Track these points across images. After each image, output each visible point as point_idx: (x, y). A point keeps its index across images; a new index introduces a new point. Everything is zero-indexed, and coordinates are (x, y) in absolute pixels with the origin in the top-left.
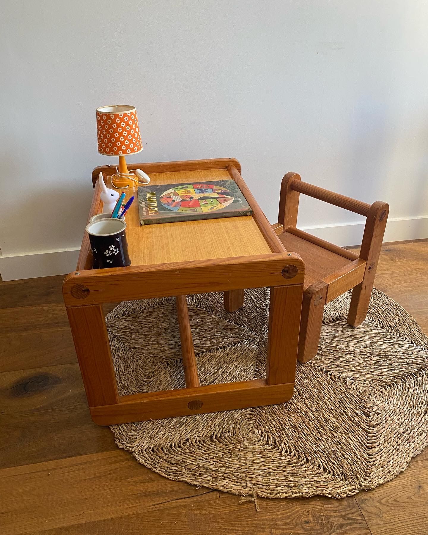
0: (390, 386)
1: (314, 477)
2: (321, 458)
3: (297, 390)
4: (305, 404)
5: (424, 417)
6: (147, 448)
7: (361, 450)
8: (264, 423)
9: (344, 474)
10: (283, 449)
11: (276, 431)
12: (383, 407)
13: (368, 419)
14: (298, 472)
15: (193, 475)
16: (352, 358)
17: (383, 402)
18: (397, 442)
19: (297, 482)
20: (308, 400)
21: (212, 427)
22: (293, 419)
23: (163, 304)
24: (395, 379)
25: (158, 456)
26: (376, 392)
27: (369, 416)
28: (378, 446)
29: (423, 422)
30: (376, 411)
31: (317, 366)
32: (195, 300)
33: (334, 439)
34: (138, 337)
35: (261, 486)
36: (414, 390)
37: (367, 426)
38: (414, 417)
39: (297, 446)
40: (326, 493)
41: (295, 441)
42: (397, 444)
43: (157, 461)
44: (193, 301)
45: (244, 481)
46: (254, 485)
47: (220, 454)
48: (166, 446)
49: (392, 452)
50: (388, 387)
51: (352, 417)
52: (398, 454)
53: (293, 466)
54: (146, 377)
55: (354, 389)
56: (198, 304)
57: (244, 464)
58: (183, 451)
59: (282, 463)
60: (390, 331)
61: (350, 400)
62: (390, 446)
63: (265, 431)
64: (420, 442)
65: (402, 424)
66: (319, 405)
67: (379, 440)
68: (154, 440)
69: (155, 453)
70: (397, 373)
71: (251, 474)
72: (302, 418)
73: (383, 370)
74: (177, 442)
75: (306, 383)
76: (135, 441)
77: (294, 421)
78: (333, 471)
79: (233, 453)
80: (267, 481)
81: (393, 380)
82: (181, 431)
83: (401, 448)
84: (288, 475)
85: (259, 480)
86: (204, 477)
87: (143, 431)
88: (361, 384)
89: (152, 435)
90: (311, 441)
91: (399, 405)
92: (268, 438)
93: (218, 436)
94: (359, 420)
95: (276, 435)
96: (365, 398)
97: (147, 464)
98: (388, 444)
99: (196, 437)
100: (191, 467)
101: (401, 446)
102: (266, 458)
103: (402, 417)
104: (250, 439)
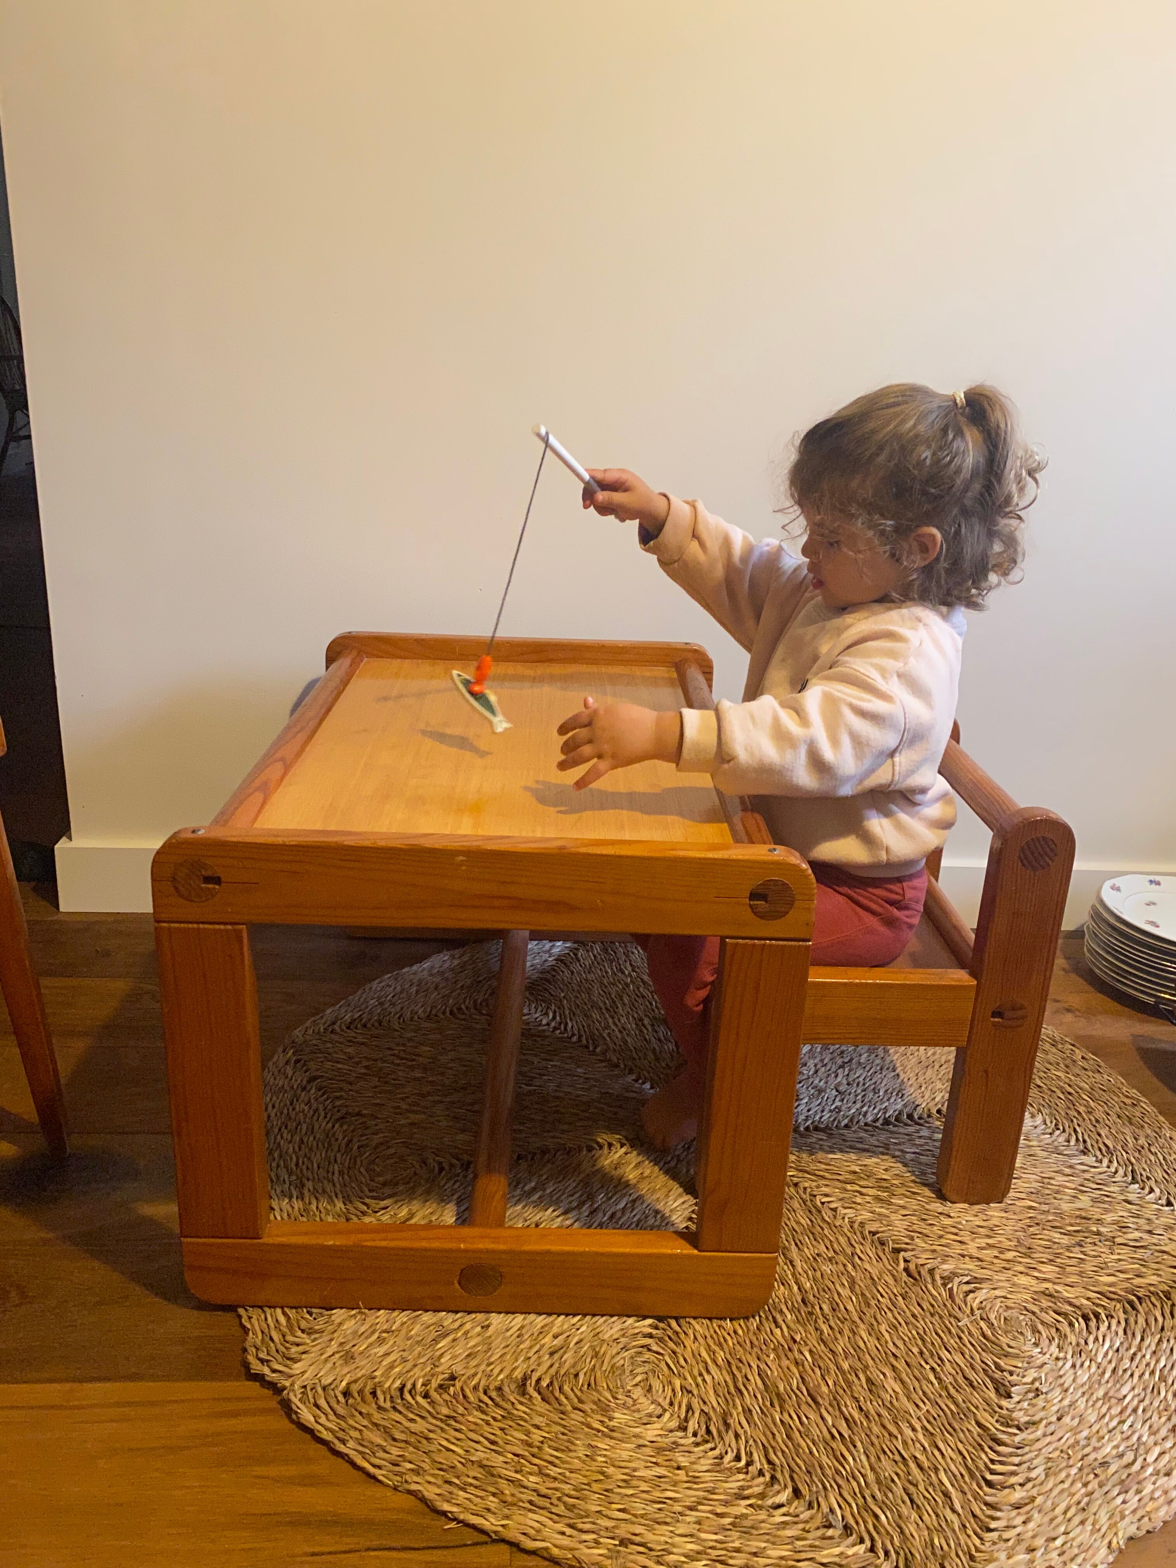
0: (1086, 1318)
1: (811, 1546)
2: (841, 1495)
3: (799, 1289)
4: (817, 1329)
6: (331, 1384)
7: (966, 1488)
8: (683, 1367)
9: (906, 1555)
10: (729, 1450)
11: (717, 1394)
12: (1056, 1374)
13: (1004, 1403)
14: (763, 1525)
15: (446, 1482)
17: (1057, 1359)
18: (1085, 1485)
19: (755, 1554)
20: (828, 1320)
21: (530, 1354)
22: (773, 1367)
23: (464, 1014)
24: (1106, 1300)
25: (356, 1410)
26: (1040, 1327)
27: (1009, 1396)
28: (1021, 1485)
30: (1032, 1383)
31: (870, 1232)
32: (555, 1012)
33: (887, 1444)
34: (376, 1087)
35: (641, 1549)
36: (1160, 1340)
37: (997, 1421)
38: (1150, 1418)
39: (772, 1447)
41: (768, 1433)
42: (1083, 1491)
43: (351, 1422)
44: (546, 1014)
45: (594, 1526)
46: (621, 1543)
47: (538, 1437)
48: (387, 1385)
49: (1065, 1513)
50: (1080, 1319)
51: (954, 1387)
52: (1082, 1522)
53: (750, 1505)
54: (375, 1194)
55: (972, 1309)
56: (560, 1023)
57: (602, 1478)
58: (434, 1408)
59: (717, 1491)
60: (1105, 1162)
61: (957, 1340)
62: (1062, 1491)
63: (685, 1391)
64: (1161, 1496)
65: (1110, 1432)
66: (857, 1338)
67: (1029, 1468)
68: (354, 1366)
69: (351, 1401)
70: (1111, 1285)
71: (619, 1510)
72: (801, 1367)
73: (1069, 1269)
74: (421, 1381)
75: (829, 1272)
76: (300, 1360)
77: (776, 1374)
78: (872, 1540)
79: (577, 1439)
80: (663, 1539)
81: (1098, 1301)
82: (438, 1353)
83: (1099, 1502)
84: (730, 1530)
85: (637, 1532)
86: (477, 1496)
87: (331, 1336)
88: (996, 1297)
89: (353, 1350)
90: (816, 1438)
91: (1107, 1375)
92: (687, 1412)
93: (544, 1384)
94: (974, 1401)
95: (713, 1407)
96: (1004, 1340)
97: (320, 1428)
98: (1056, 1485)
99: (479, 1376)
100: (446, 1459)
101: (1097, 1499)
102: (672, 1470)
103: (1112, 1412)
104: (633, 1406)
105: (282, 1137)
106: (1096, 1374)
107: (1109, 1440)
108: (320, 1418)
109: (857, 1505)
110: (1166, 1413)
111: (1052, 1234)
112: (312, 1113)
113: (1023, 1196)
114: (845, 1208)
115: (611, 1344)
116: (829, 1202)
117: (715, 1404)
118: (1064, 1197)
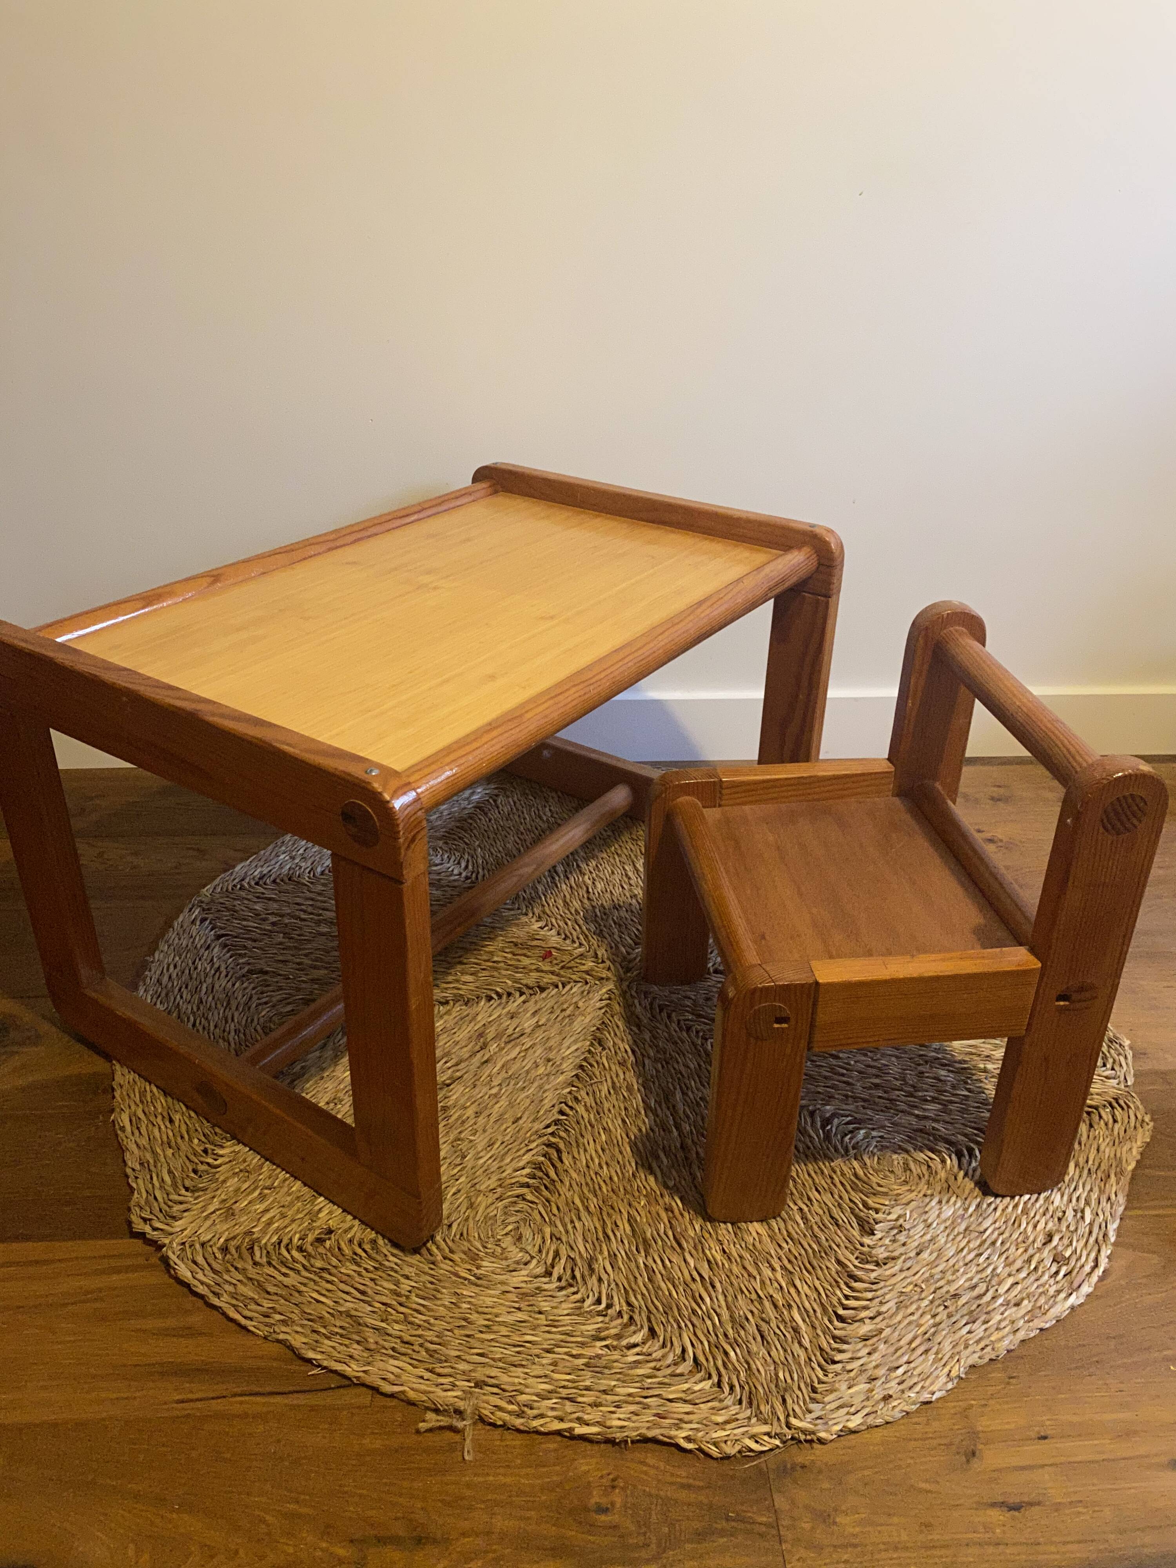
0: (959, 1154)
1: (659, 1383)
2: (695, 1334)
3: (679, 1134)
4: (691, 1174)
5: (1038, 1255)
6: (210, 1241)
7: (817, 1323)
8: (555, 1215)
9: (750, 1388)
10: (591, 1294)
11: (585, 1240)
12: (921, 1210)
13: (867, 1240)
14: (615, 1364)
15: (314, 1331)
16: (867, 1063)
17: (925, 1195)
18: (934, 1316)
19: (605, 1392)
22: (643, 1213)
24: (982, 1135)
25: (232, 1265)
27: (872, 1233)
28: (872, 1318)
29: (1032, 1267)
30: (897, 1220)
32: (467, 862)
33: (744, 1283)
34: (281, 943)
35: (495, 1390)
37: (857, 1258)
38: (1007, 1250)
39: (633, 1290)
40: (679, 1434)
41: (631, 1277)
42: (932, 1321)
43: (226, 1277)
44: (459, 863)
45: (451, 1370)
46: (477, 1385)
47: (406, 1285)
48: (264, 1242)
49: (910, 1343)
50: (953, 1156)
51: (819, 1227)
52: (926, 1351)
53: (606, 1346)
55: (848, 1150)
56: (472, 873)
57: (465, 1324)
58: (309, 1261)
59: (574, 1334)
61: (829, 1181)
62: (910, 1323)
63: (554, 1239)
64: (1008, 1325)
65: (966, 1264)
67: (881, 1303)
68: (234, 1222)
69: (228, 1256)
71: (478, 1354)
72: (670, 1213)
73: (951, 1106)
74: (297, 1236)
76: (181, 1219)
77: (645, 1220)
78: (720, 1375)
79: (444, 1287)
80: (516, 1380)
81: (973, 1137)
82: (317, 1208)
83: (944, 1333)
84: (583, 1370)
85: (493, 1374)
86: (341, 1344)
87: (213, 1194)
88: (873, 1137)
89: (234, 1207)
90: (677, 1282)
91: (971, 1209)
92: (554, 1259)
94: (837, 1239)
95: (580, 1252)
96: (874, 1180)
97: (196, 1283)
98: (905, 1317)
99: (355, 1229)
100: (313, 1310)
101: (943, 1330)
102: (533, 1315)
103: (971, 1245)
104: (502, 1254)
105: (181, 997)
106: (961, 1209)
107: (965, 1273)
108: (197, 1273)
109: (709, 1342)
110: (1024, 1245)
111: (938, 1071)
112: (213, 972)
115: (487, 1194)
117: (582, 1250)
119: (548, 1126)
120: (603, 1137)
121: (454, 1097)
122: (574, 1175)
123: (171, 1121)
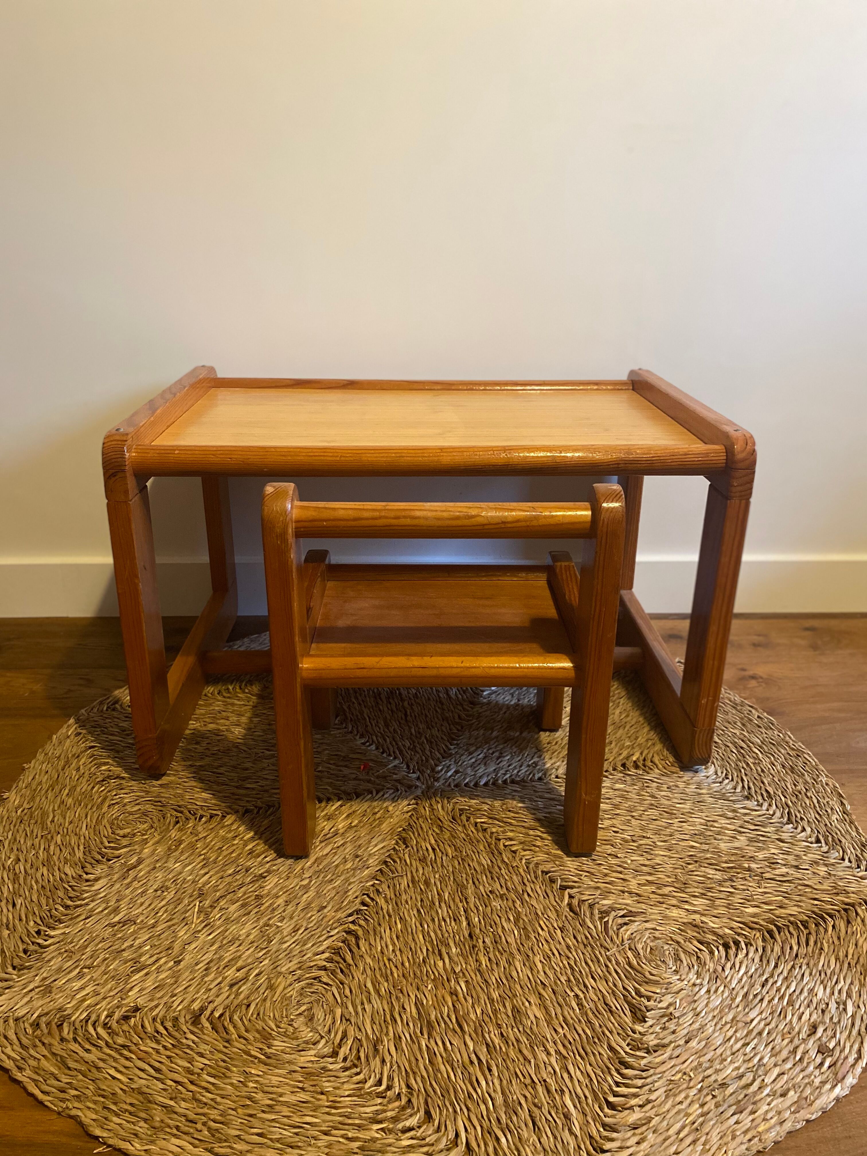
0: (726, 946)
2: (469, 1119)
3: (469, 924)
4: (477, 961)
5: (803, 1045)
6: (23, 1017)
7: (587, 1109)
8: (347, 997)
10: (373, 1074)
11: (373, 1022)
12: (690, 999)
13: (638, 1028)
14: (388, 1148)
15: (104, 1108)
16: (642, 862)
17: (694, 985)
18: (702, 1105)
20: (488, 952)
21: (211, 987)
22: (429, 997)
24: (747, 929)
25: (40, 1041)
27: (643, 1021)
28: (640, 1106)
29: (798, 1058)
30: (667, 1008)
31: (543, 872)
36: (793, 967)
37: (628, 1045)
38: (773, 1040)
39: (414, 1073)
41: (413, 1059)
42: (700, 1111)
43: (32, 1052)
47: (200, 1062)
48: (73, 1019)
49: (678, 1133)
50: (721, 948)
51: (593, 1013)
52: (694, 1142)
53: (382, 1129)
54: (112, 845)
55: (623, 940)
57: (249, 1103)
58: (112, 1038)
59: (353, 1115)
60: (765, 805)
61: (604, 969)
62: (678, 1112)
63: (344, 1021)
64: (774, 1116)
65: (733, 1054)
66: (512, 968)
67: (650, 1090)
68: (48, 1000)
69: (37, 1032)
70: (755, 915)
71: (258, 1135)
72: (454, 997)
73: (718, 902)
74: (105, 1013)
75: (499, 908)
77: (431, 1003)
79: (235, 1066)
81: (740, 931)
82: (129, 986)
83: (712, 1123)
86: (128, 1122)
87: (36, 972)
88: (646, 929)
89: (52, 985)
90: (455, 1064)
91: (739, 999)
92: (341, 1040)
93: (217, 1014)
94: (610, 1026)
95: (366, 1033)
96: (647, 969)
98: (674, 1106)
99: (161, 1007)
100: (108, 1086)
101: (712, 1119)
102: (315, 1095)
103: (738, 1035)
104: (293, 1033)
105: (46, 798)
106: (728, 999)
107: (732, 1062)
108: (6, 1048)
109: (481, 1127)
110: (789, 1036)
111: (707, 870)
112: (77, 777)
113: (687, 837)
114: (525, 850)
115: (286, 976)
116: (511, 845)
117: (370, 1032)
118: (724, 837)
119: (350, 915)
120: (399, 926)
121: (268, 887)
122: (369, 960)
123: (14, 905)
